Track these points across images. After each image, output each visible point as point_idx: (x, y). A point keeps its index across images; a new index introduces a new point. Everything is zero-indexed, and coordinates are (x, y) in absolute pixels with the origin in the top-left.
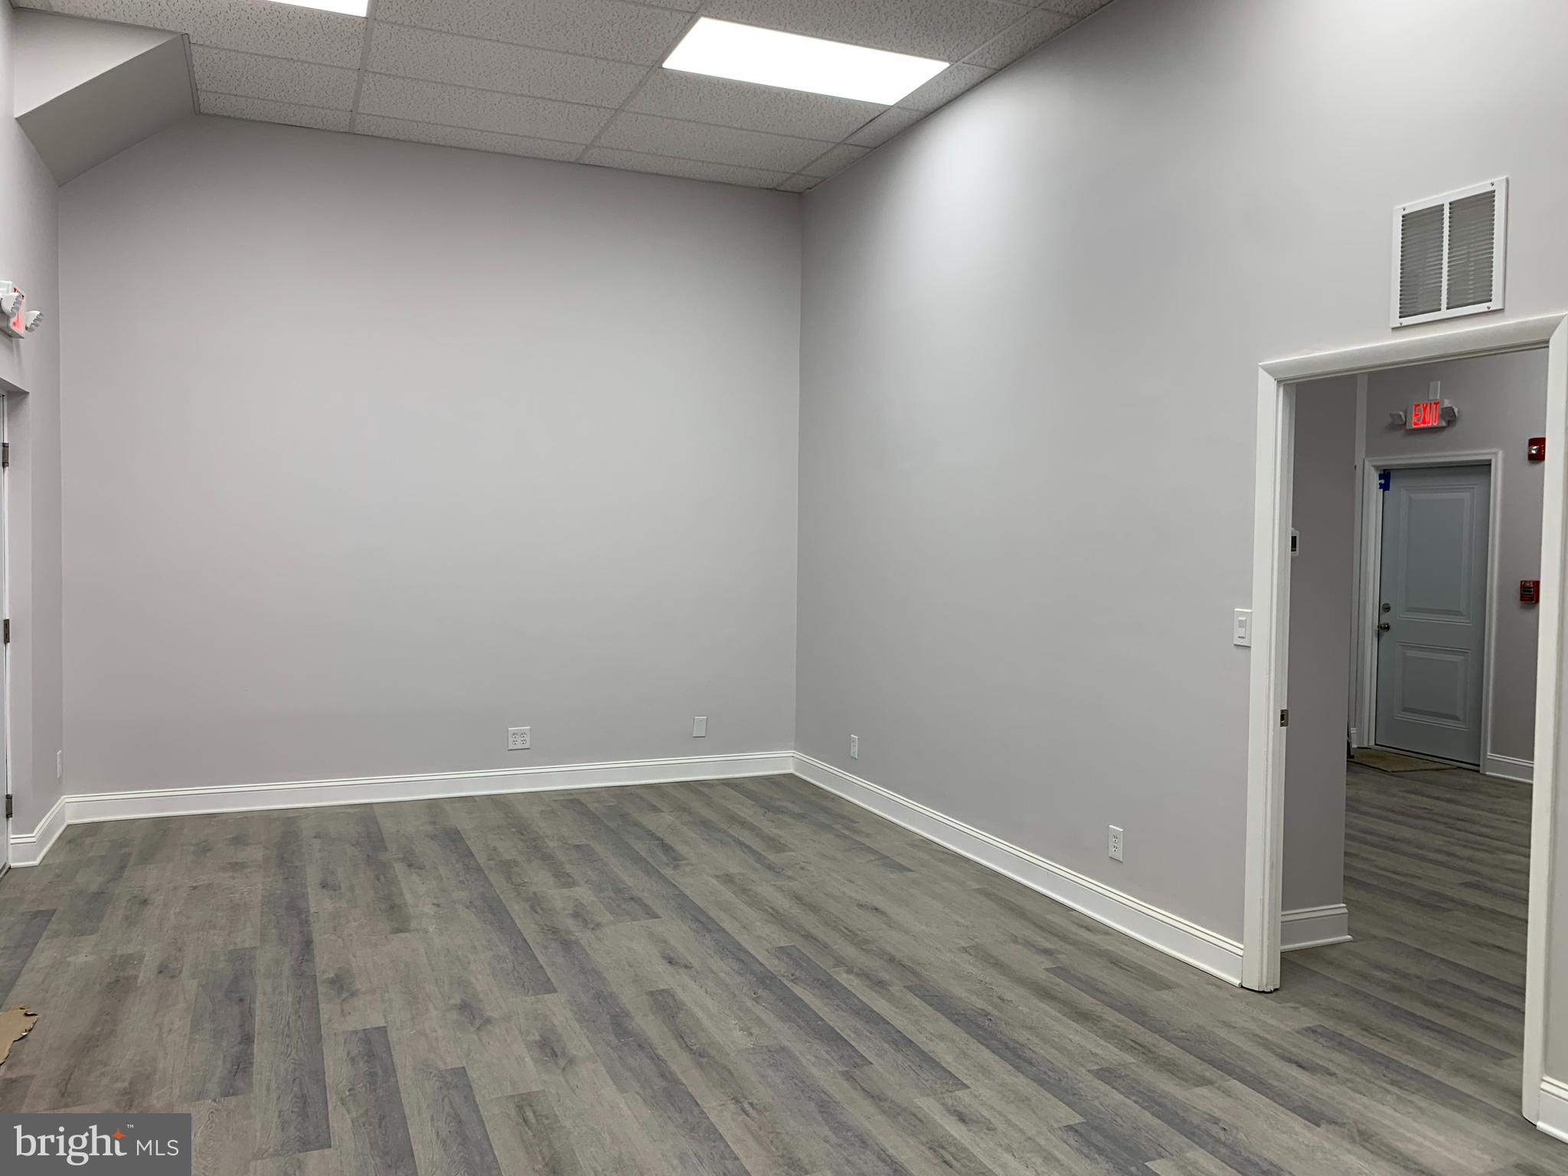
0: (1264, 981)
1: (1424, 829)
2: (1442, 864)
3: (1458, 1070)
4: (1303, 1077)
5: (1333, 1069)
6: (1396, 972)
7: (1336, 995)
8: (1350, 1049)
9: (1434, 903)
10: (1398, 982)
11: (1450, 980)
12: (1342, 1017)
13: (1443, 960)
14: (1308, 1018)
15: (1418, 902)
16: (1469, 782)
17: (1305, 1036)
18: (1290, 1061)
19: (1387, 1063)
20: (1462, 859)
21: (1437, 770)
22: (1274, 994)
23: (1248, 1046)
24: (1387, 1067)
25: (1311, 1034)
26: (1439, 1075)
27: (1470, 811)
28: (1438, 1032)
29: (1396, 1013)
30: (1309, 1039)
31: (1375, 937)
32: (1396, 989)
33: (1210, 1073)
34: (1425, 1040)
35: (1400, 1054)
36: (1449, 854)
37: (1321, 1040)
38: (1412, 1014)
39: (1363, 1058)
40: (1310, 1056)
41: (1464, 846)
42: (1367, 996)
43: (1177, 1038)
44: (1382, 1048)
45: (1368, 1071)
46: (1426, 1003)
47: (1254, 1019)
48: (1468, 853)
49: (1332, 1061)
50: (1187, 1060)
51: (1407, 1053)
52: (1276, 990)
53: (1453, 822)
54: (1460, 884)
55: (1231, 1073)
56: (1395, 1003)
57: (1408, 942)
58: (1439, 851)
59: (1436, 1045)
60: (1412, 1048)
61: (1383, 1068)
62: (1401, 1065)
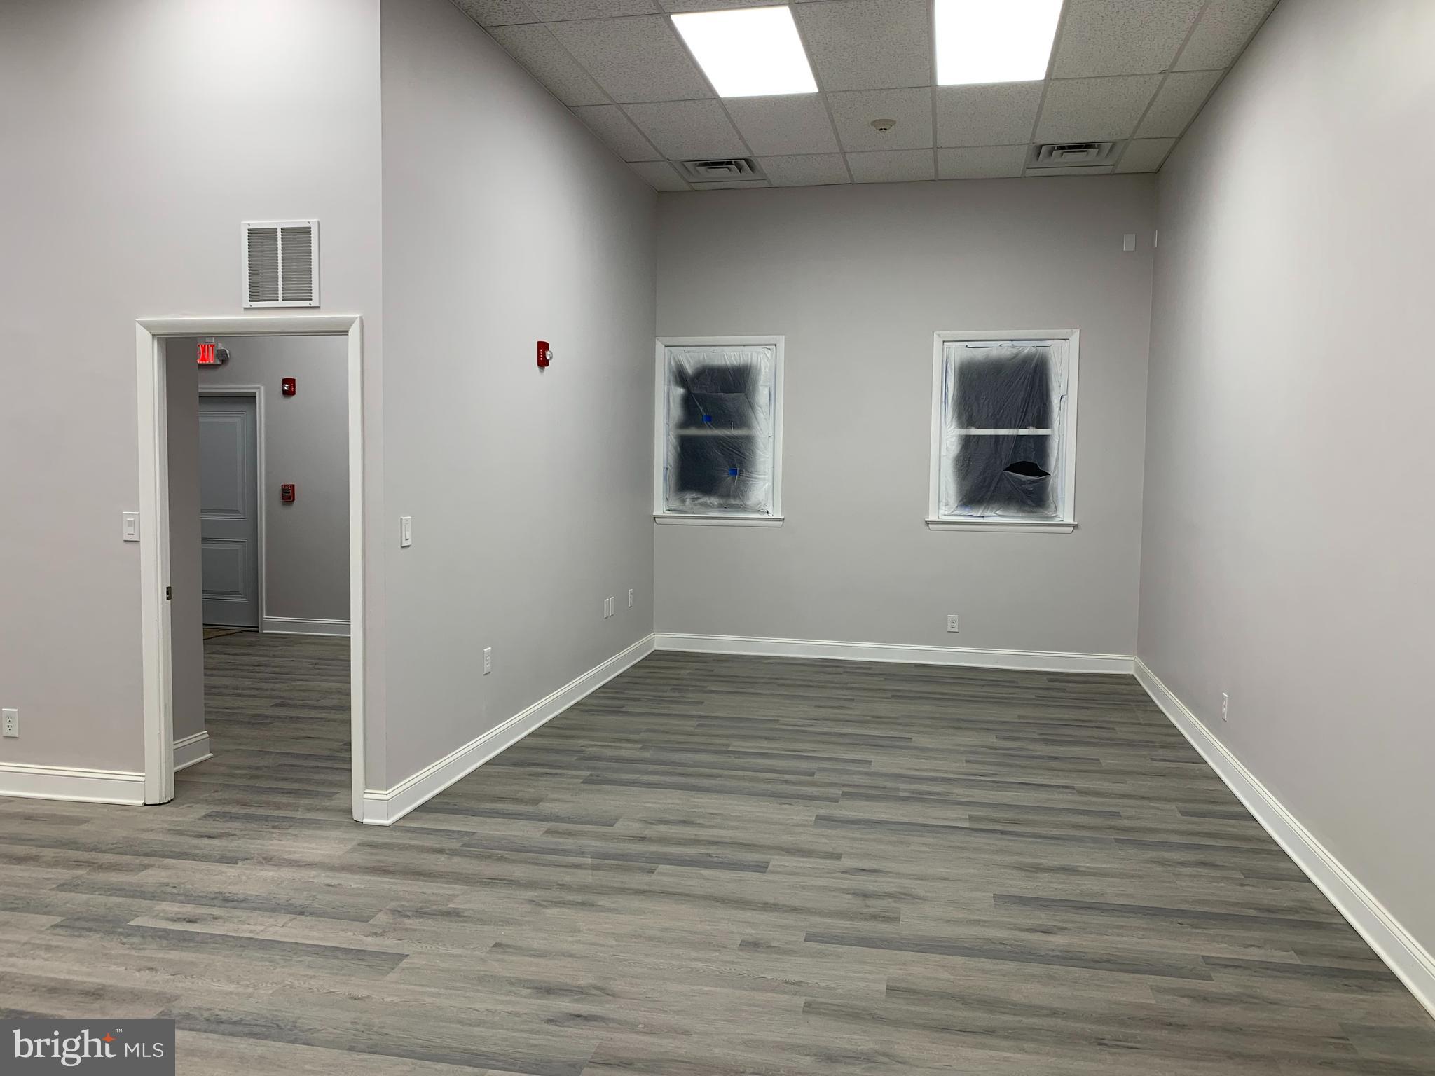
0: (164, 796)
1: (234, 676)
2: (254, 696)
3: (309, 809)
4: (215, 842)
5: (233, 832)
6: (249, 768)
7: (216, 791)
8: (238, 818)
9: (257, 721)
10: (254, 772)
11: (286, 763)
12: (224, 802)
13: (278, 753)
14: (202, 810)
15: (249, 723)
16: (253, 639)
17: (206, 820)
18: (201, 836)
19: (266, 818)
20: (267, 690)
21: (227, 635)
22: (171, 803)
23: (168, 838)
24: (266, 821)
25: (210, 818)
26: (299, 815)
27: (262, 659)
28: (290, 793)
29: (260, 791)
30: (209, 820)
31: (228, 751)
32: (256, 777)
33: (146, 861)
34: (284, 799)
35: (271, 811)
36: (258, 689)
37: (218, 819)
38: (270, 788)
39: (250, 821)
40: (216, 830)
41: (266, 682)
42: (236, 786)
43: (112, 849)
44: (260, 811)
45: (256, 826)
46: (276, 779)
47: (164, 821)
48: (271, 686)
49: (230, 828)
50: (127, 859)
51: (276, 810)
52: (172, 800)
53: (251, 668)
54: (272, 706)
55: (164, 856)
56: (257, 785)
57: (253, 748)
58: (250, 689)
59: (292, 800)
60: (278, 806)
61: (264, 822)
62: (274, 817)
